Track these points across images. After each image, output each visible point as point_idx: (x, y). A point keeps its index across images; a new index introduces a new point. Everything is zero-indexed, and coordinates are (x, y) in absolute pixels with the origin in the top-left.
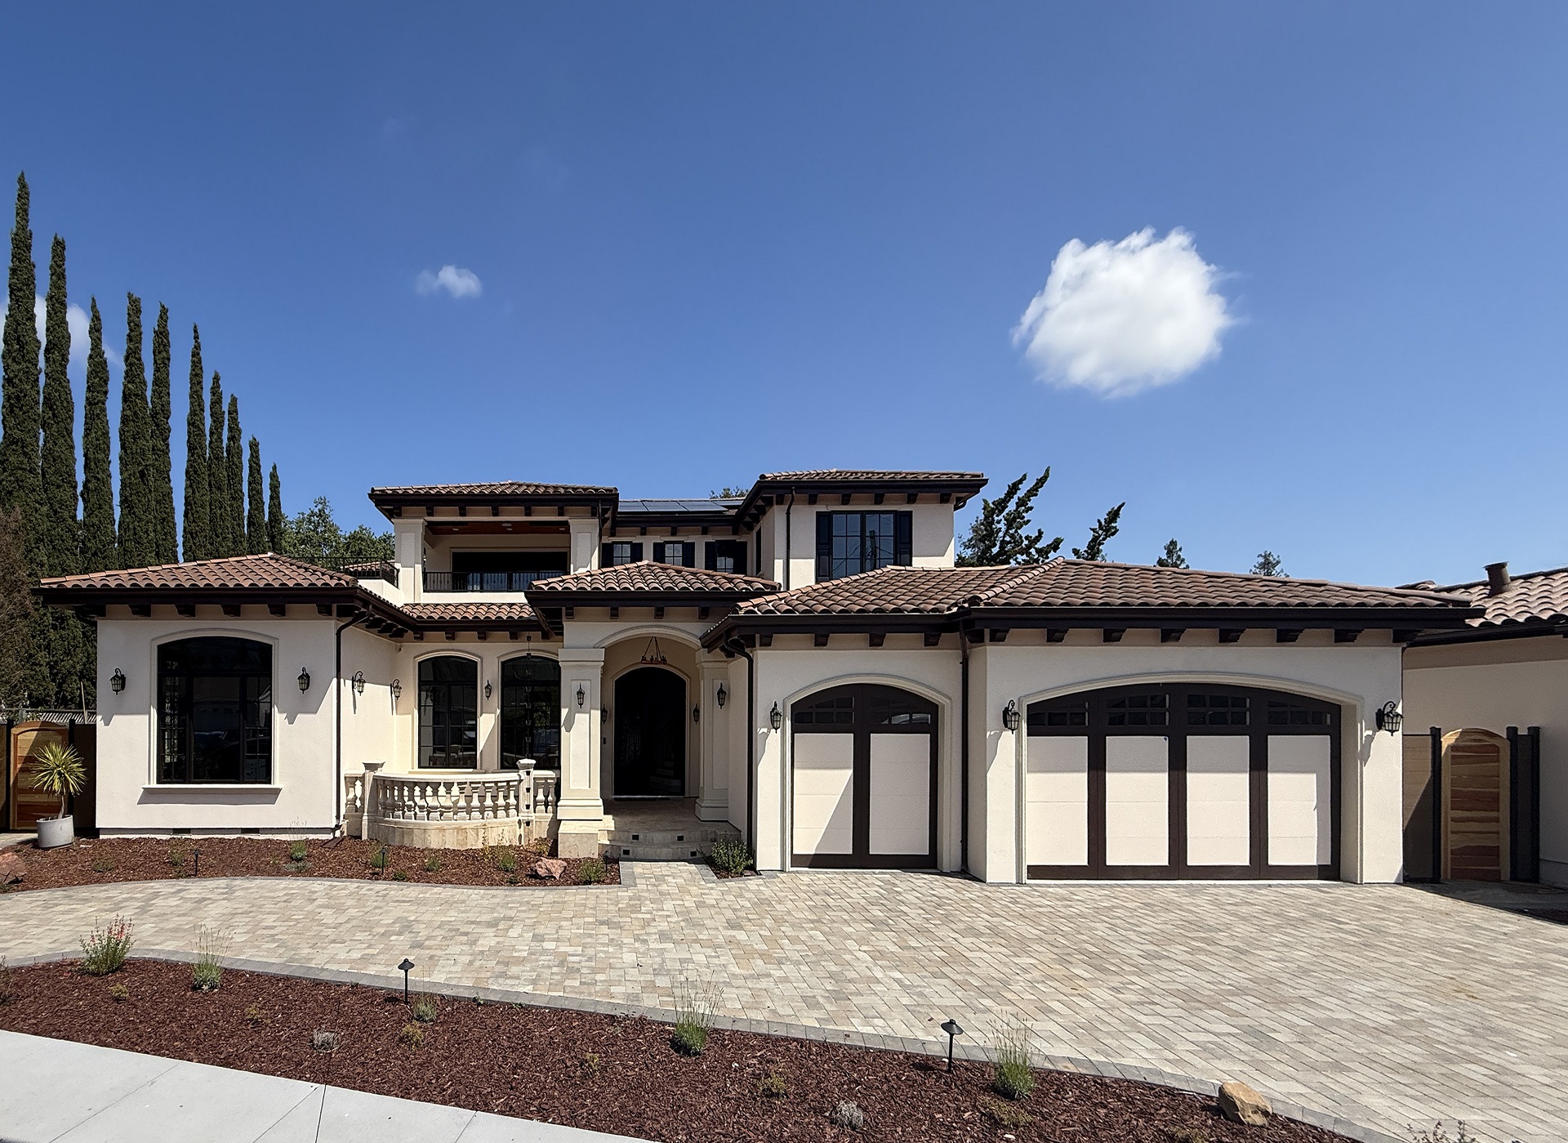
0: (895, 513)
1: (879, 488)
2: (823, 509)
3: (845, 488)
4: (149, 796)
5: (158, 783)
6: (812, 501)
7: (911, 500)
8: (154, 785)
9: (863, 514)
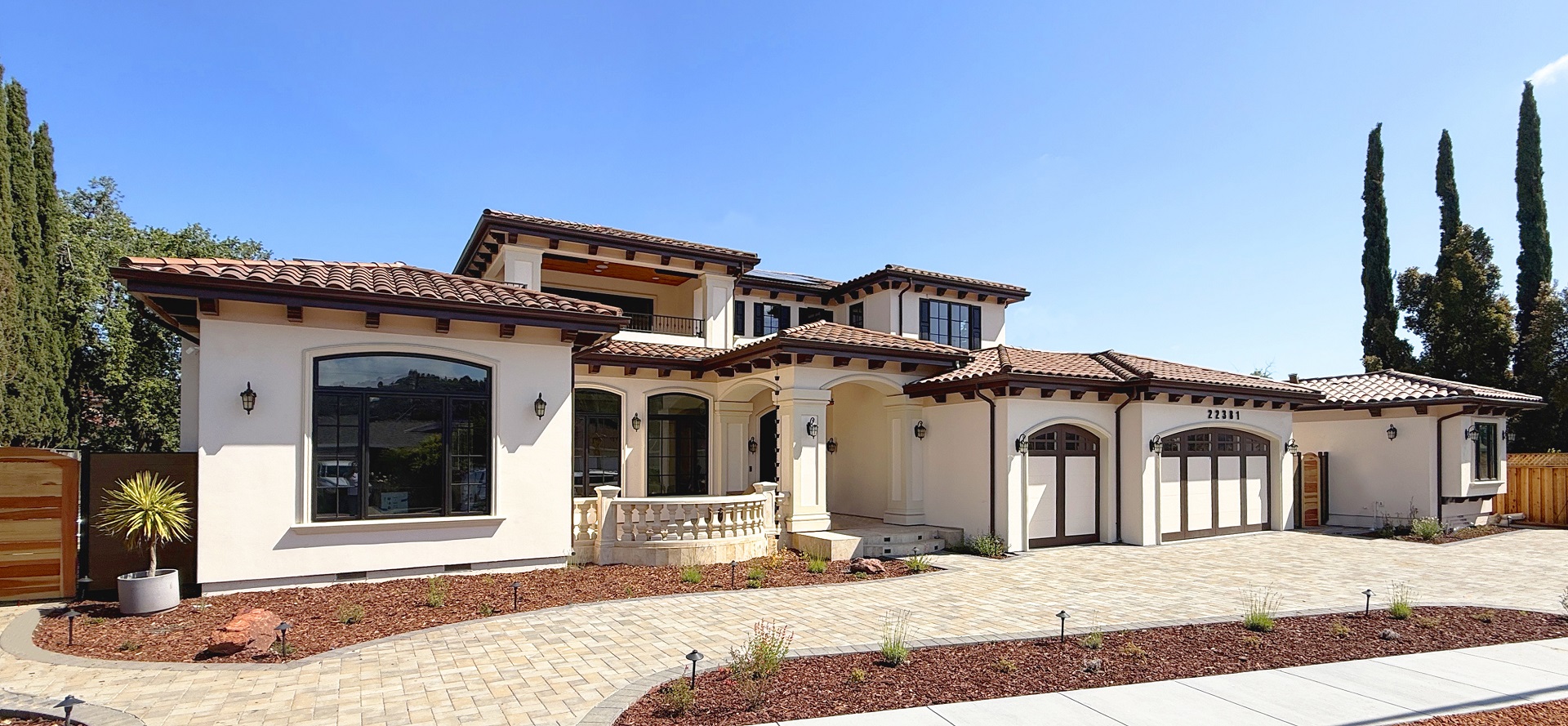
0: (970, 307)
1: (963, 288)
2: (924, 296)
3: (942, 284)
4: (294, 539)
5: (314, 520)
6: (918, 289)
7: (981, 298)
8: (308, 523)
9: (950, 304)
